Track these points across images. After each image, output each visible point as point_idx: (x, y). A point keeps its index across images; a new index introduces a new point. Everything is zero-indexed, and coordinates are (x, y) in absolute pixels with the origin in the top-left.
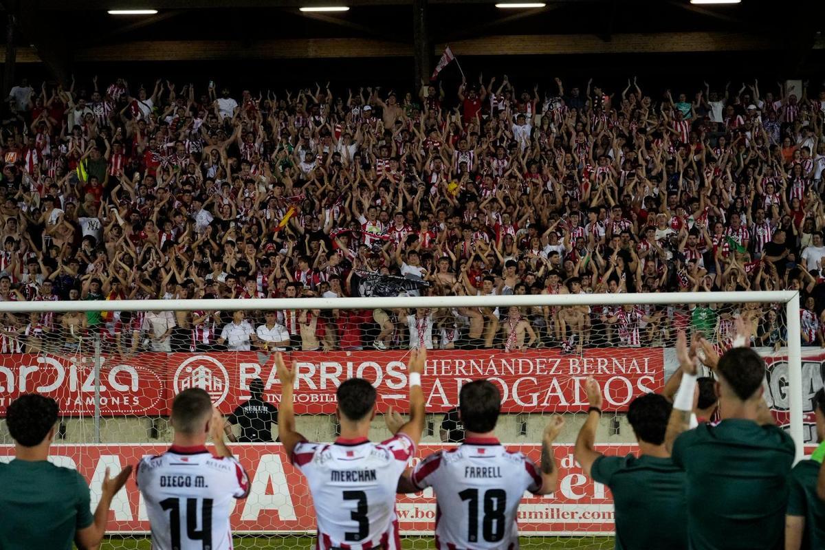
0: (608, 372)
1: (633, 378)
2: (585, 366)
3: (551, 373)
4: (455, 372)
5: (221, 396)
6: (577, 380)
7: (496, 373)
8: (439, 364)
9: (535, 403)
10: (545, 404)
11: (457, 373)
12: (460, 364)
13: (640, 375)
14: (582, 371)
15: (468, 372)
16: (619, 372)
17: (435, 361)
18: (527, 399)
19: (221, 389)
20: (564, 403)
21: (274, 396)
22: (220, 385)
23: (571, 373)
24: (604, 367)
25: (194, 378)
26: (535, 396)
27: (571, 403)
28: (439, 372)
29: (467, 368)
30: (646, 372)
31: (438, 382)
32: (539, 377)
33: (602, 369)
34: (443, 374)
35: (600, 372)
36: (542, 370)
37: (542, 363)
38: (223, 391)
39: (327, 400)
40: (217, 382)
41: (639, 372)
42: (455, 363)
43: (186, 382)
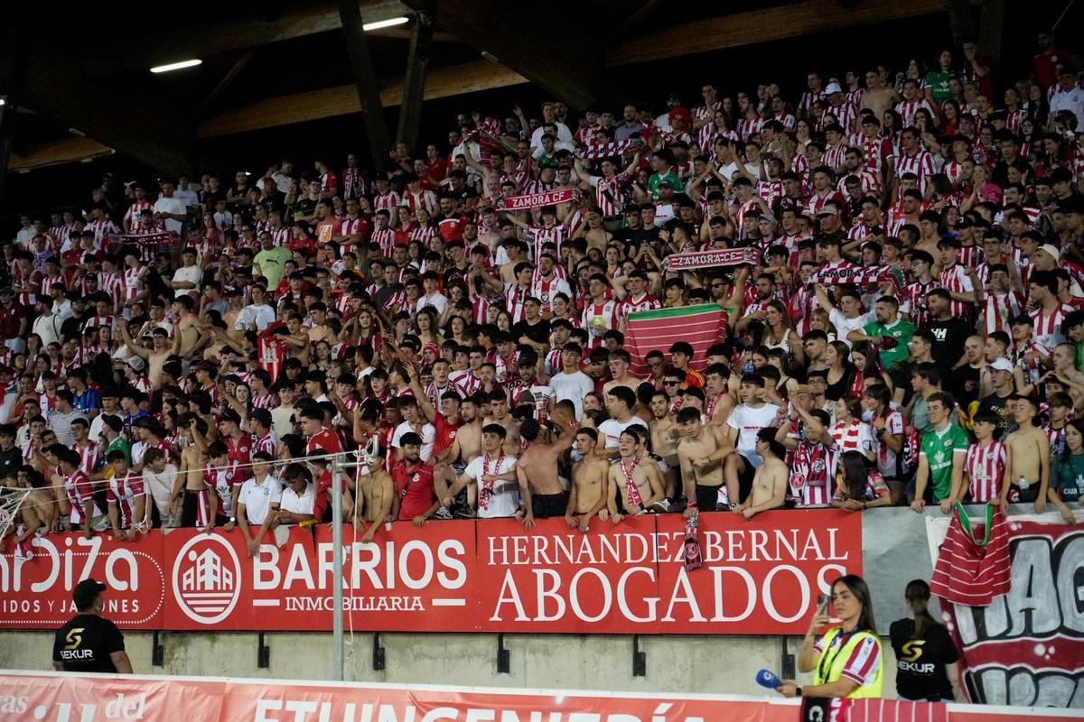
0: (768, 558)
1: (811, 568)
2: (731, 546)
3: (677, 559)
4: (532, 559)
5: (231, 598)
6: (717, 571)
7: (593, 561)
8: (510, 543)
9: (652, 617)
10: (668, 618)
11: (537, 562)
12: (541, 542)
13: (823, 563)
14: (727, 555)
15: (552, 559)
16: (787, 559)
17: (505, 539)
18: (641, 610)
19: (231, 588)
20: (697, 617)
21: (295, 599)
22: (230, 582)
23: (709, 559)
24: (761, 547)
25: (200, 569)
26: (652, 602)
27: (709, 619)
28: (511, 558)
29: (550, 552)
30: (833, 557)
31: (509, 578)
32: (657, 567)
33: (758, 550)
34: (517, 562)
35: (754, 558)
36: (663, 554)
37: (661, 540)
38: (233, 591)
39: (361, 609)
40: (227, 576)
41: (820, 557)
42: (532, 541)
43: (189, 577)
